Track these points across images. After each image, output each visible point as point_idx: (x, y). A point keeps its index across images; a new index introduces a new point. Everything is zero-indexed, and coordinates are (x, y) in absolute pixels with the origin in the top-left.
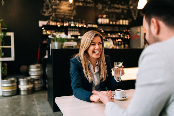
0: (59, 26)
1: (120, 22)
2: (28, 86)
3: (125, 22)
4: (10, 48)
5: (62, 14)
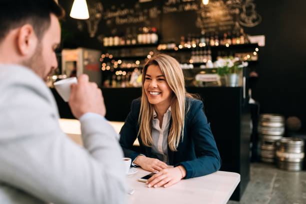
0: (227, 45)
1: (119, 42)
2: (287, 155)
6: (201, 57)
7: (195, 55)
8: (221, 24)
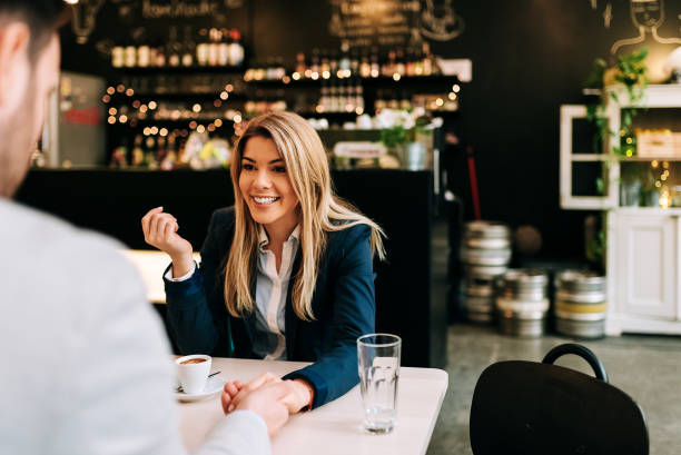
0: (397, 77)
1: (151, 58)
2: (517, 306)
3: (125, 57)
4: (576, 149)
5: (368, 32)
6: (342, 100)
7: (329, 95)
8: (384, 30)
